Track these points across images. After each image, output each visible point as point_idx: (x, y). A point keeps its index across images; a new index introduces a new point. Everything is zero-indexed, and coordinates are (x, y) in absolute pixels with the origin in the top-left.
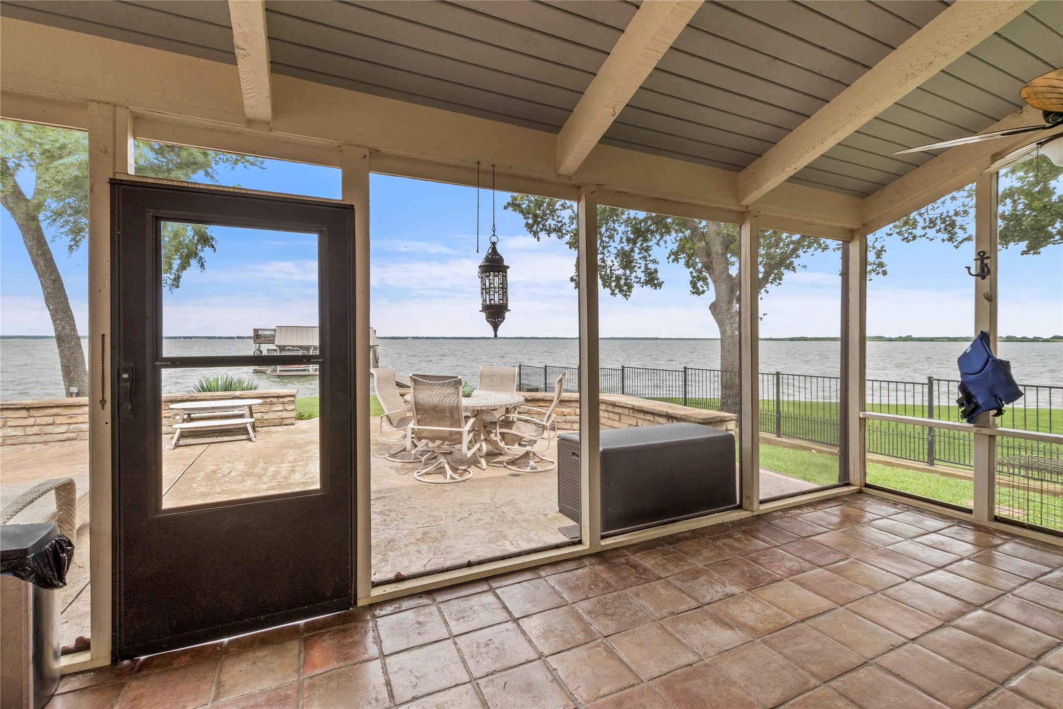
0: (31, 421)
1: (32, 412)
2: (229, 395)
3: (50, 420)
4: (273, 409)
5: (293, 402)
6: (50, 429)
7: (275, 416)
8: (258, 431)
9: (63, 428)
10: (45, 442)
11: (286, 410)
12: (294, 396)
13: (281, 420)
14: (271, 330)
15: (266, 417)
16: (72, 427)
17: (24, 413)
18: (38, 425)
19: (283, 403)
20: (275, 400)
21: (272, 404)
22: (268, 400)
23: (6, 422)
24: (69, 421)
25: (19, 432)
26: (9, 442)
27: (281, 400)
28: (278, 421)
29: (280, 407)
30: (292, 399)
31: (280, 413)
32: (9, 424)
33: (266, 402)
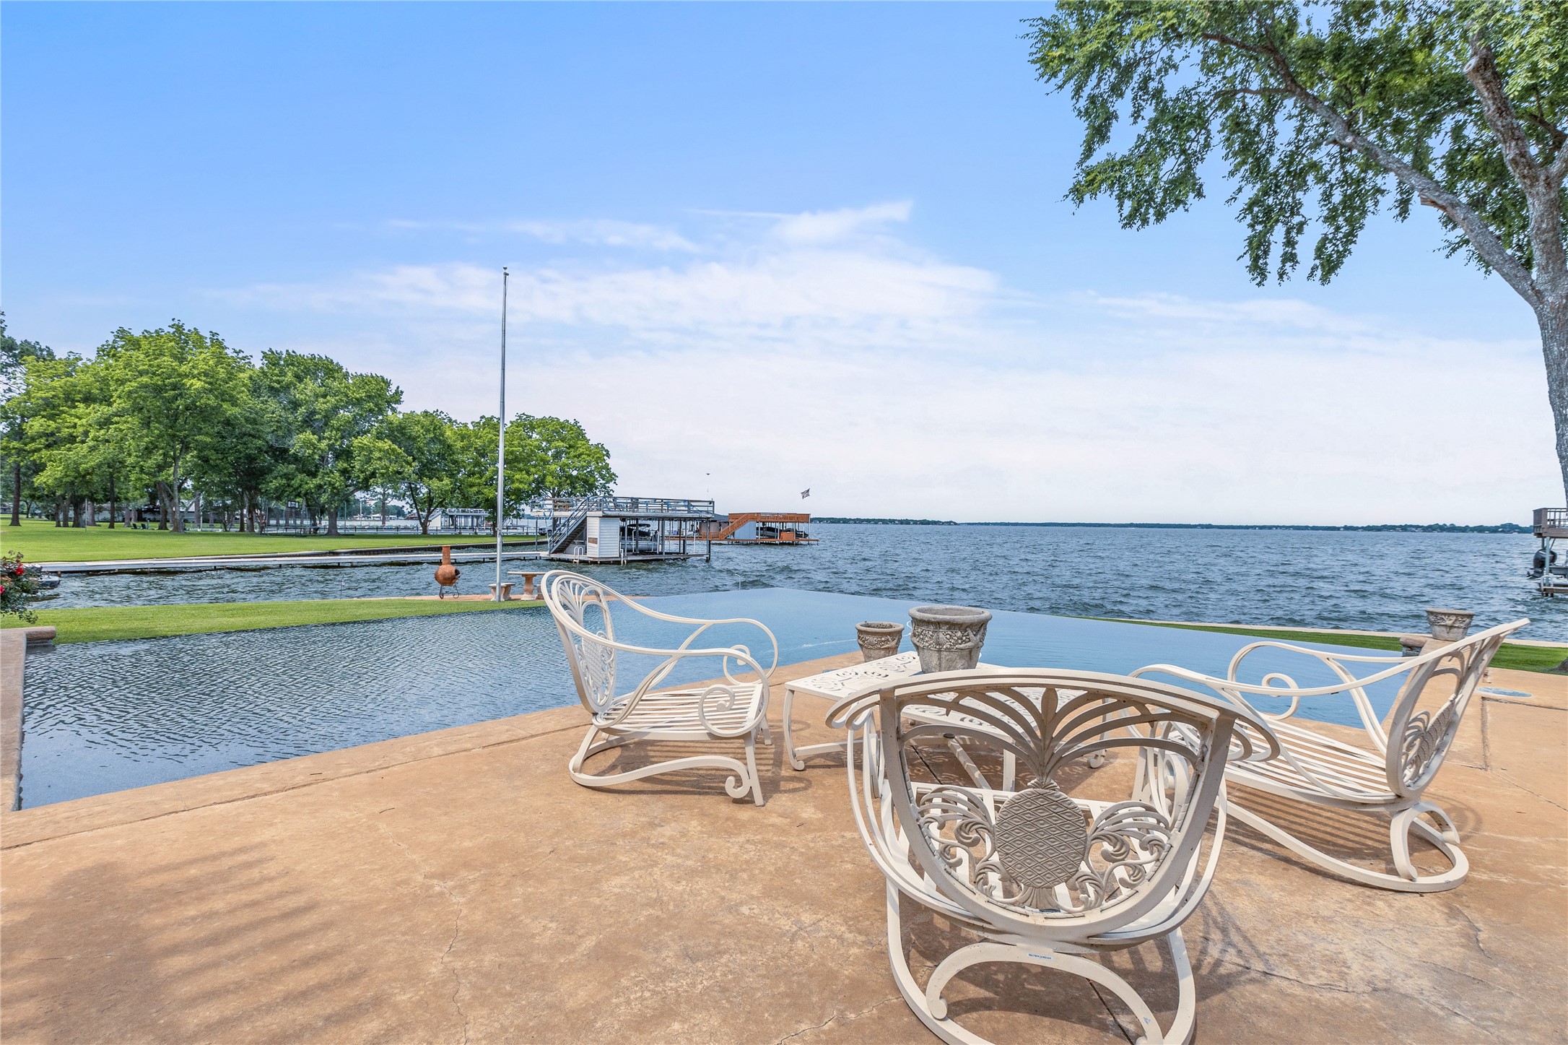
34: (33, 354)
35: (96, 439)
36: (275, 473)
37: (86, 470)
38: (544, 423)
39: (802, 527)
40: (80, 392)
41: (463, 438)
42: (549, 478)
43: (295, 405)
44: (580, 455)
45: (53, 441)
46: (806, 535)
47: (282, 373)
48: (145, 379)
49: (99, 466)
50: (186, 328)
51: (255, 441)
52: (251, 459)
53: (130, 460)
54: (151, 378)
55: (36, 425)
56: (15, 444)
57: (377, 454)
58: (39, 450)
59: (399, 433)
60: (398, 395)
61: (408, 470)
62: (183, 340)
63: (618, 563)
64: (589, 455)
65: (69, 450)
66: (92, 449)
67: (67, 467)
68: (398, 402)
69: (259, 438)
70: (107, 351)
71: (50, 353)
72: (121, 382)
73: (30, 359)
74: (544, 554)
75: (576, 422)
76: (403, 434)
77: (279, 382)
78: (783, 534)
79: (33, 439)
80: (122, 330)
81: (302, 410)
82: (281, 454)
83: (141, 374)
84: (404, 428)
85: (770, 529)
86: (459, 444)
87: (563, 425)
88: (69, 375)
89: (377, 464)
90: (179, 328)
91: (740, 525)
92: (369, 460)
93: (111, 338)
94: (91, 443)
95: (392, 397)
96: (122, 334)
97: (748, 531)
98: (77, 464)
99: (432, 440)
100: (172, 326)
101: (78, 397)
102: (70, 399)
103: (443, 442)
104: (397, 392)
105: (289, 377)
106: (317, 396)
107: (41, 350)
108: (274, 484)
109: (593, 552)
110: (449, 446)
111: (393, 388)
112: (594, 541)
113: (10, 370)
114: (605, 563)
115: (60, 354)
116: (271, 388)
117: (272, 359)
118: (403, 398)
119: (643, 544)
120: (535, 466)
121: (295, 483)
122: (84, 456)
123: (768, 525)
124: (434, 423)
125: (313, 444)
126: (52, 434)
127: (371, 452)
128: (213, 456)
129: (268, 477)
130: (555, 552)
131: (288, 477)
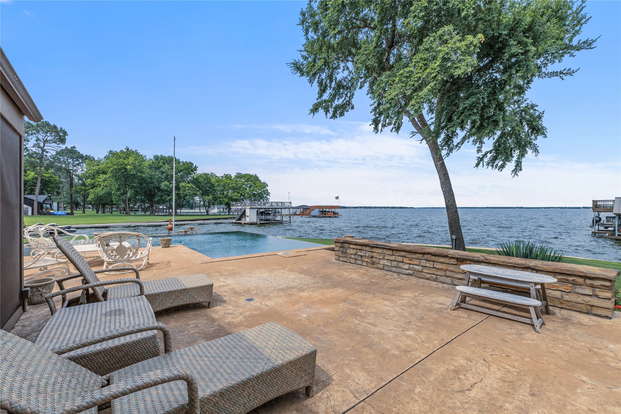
0: (393, 258)
1: (394, 253)
2: (522, 264)
3: (400, 259)
4: (577, 290)
5: (608, 288)
6: (401, 265)
7: (580, 299)
8: (554, 314)
9: (406, 266)
10: (399, 273)
11: (597, 296)
12: (610, 281)
13: (589, 308)
14: (610, 201)
15: (567, 297)
16: (411, 266)
17: (390, 252)
18: (397, 261)
19: (592, 286)
20: (580, 280)
21: (575, 283)
22: (571, 278)
23: (384, 256)
24: (410, 262)
25: (388, 264)
26: (385, 268)
27: (588, 282)
28: (584, 309)
29: (589, 291)
30: (608, 284)
31: (587, 299)
32: (386, 258)
33: (567, 280)
34: (88, 159)
35: (103, 185)
36: (157, 195)
37: (100, 196)
38: (245, 175)
39: (337, 210)
40: (101, 171)
41: (218, 182)
42: (246, 195)
43: (163, 173)
44: (257, 187)
45: (93, 186)
46: (338, 213)
47: (159, 162)
48: (115, 167)
49: (104, 194)
50: (130, 149)
51: (151, 185)
52: (150, 191)
53: (113, 192)
54: (117, 166)
55: (89, 181)
56: (83, 187)
57: (187, 188)
58: (89, 189)
59: (196, 181)
60: (196, 168)
61: (198, 193)
62: (128, 153)
63: (257, 224)
64: (260, 187)
65: (96, 189)
66: (103, 189)
67: (95, 195)
68: (196, 170)
69: (153, 184)
70: (107, 158)
71: (94, 159)
72: (109, 168)
73: (87, 161)
74: (234, 221)
75: (256, 175)
76: (198, 181)
77: (157, 165)
78: (328, 213)
79: (88, 186)
80: (111, 151)
81: (164, 174)
82: (159, 189)
83: (115, 165)
84: (197, 179)
85: (325, 211)
86: (216, 184)
87: (251, 176)
88: (98, 165)
89: (187, 192)
90: (128, 149)
91: (313, 210)
92: (185, 191)
93: (108, 154)
94: (102, 187)
95: (194, 169)
96: (111, 152)
97: (316, 212)
98: (98, 194)
99: (207, 183)
100: (125, 149)
101: (101, 172)
102: (98, 173)
103: (211, 183)
104: (195, 167)
105: (161, 164)
106: (169, 169)
107: (91, 158)
108: (156, 199)
109: (248, 220)
110: (213, 185)
111: (194, 166)
112: (248, 216)
113: (82, 164)
114: (252, 224)
115: (96, 159)
116: (155, 168)
117: (156, 158)
118: (198, 169)
119: (268, 217)
120: (241, 191)
121: (163, 198)
122: (100, 191)
123: (324, 210)
124: (207, 177)
125: (168, 186)
126: (93, 184)
127: (185, 188)
128: (138, 190)
129: (155, 197)
130: (237, 220)
131: (161, 196)
